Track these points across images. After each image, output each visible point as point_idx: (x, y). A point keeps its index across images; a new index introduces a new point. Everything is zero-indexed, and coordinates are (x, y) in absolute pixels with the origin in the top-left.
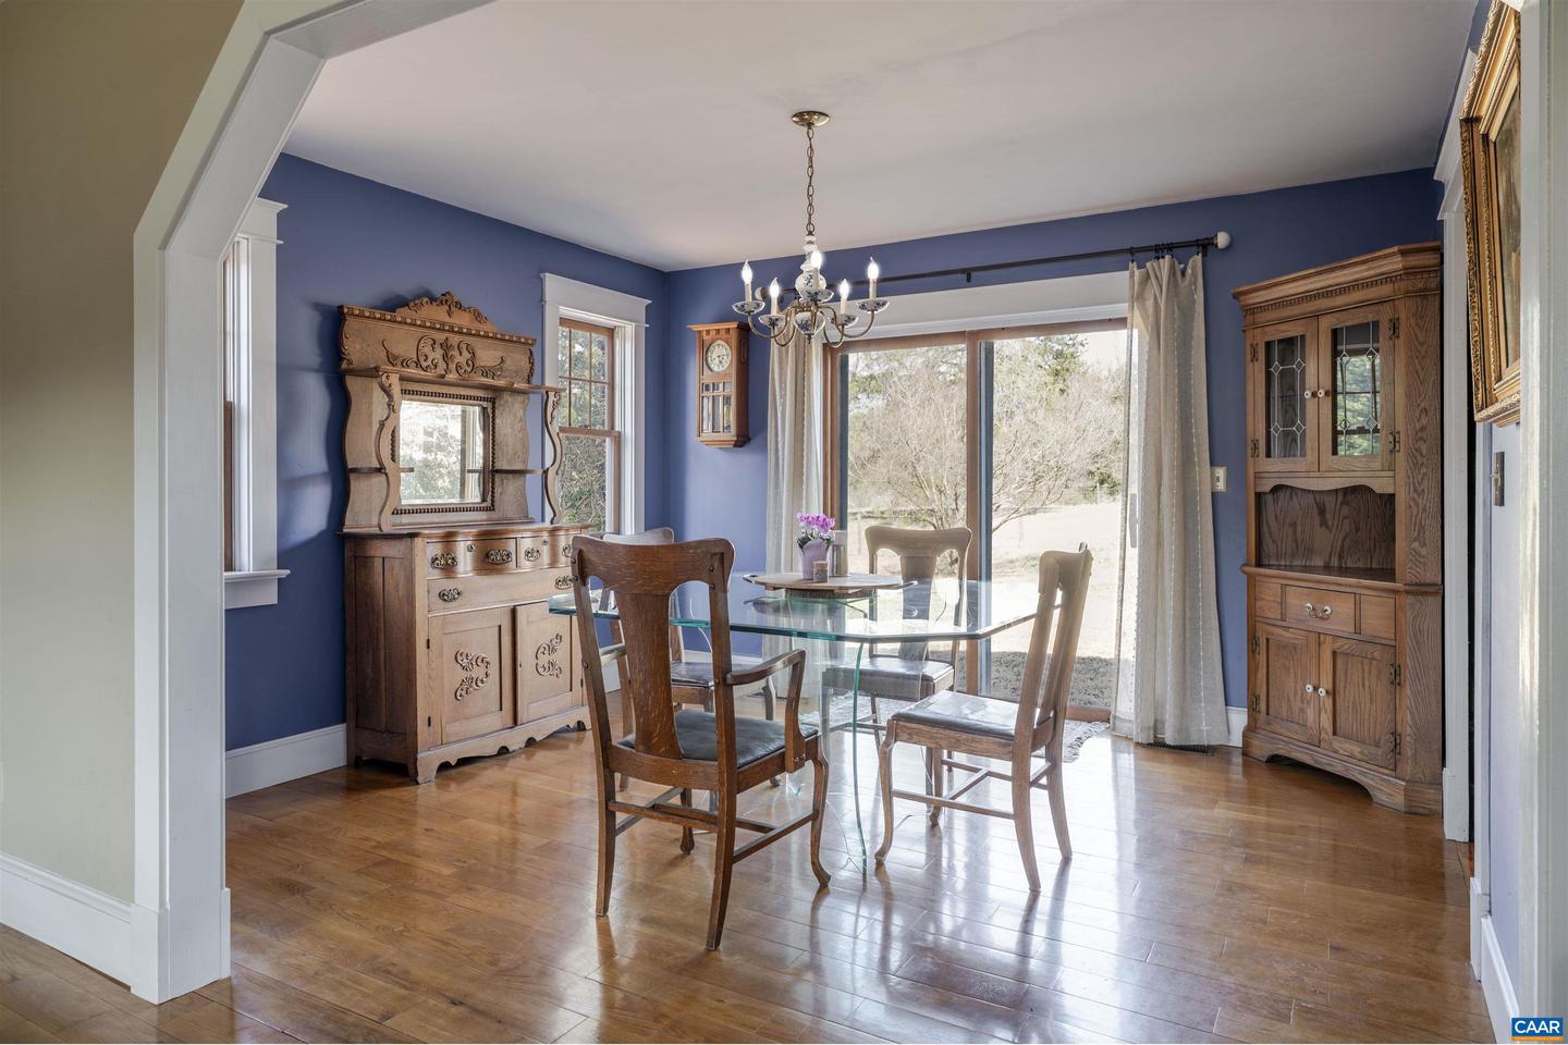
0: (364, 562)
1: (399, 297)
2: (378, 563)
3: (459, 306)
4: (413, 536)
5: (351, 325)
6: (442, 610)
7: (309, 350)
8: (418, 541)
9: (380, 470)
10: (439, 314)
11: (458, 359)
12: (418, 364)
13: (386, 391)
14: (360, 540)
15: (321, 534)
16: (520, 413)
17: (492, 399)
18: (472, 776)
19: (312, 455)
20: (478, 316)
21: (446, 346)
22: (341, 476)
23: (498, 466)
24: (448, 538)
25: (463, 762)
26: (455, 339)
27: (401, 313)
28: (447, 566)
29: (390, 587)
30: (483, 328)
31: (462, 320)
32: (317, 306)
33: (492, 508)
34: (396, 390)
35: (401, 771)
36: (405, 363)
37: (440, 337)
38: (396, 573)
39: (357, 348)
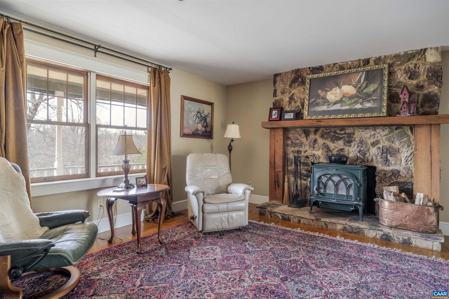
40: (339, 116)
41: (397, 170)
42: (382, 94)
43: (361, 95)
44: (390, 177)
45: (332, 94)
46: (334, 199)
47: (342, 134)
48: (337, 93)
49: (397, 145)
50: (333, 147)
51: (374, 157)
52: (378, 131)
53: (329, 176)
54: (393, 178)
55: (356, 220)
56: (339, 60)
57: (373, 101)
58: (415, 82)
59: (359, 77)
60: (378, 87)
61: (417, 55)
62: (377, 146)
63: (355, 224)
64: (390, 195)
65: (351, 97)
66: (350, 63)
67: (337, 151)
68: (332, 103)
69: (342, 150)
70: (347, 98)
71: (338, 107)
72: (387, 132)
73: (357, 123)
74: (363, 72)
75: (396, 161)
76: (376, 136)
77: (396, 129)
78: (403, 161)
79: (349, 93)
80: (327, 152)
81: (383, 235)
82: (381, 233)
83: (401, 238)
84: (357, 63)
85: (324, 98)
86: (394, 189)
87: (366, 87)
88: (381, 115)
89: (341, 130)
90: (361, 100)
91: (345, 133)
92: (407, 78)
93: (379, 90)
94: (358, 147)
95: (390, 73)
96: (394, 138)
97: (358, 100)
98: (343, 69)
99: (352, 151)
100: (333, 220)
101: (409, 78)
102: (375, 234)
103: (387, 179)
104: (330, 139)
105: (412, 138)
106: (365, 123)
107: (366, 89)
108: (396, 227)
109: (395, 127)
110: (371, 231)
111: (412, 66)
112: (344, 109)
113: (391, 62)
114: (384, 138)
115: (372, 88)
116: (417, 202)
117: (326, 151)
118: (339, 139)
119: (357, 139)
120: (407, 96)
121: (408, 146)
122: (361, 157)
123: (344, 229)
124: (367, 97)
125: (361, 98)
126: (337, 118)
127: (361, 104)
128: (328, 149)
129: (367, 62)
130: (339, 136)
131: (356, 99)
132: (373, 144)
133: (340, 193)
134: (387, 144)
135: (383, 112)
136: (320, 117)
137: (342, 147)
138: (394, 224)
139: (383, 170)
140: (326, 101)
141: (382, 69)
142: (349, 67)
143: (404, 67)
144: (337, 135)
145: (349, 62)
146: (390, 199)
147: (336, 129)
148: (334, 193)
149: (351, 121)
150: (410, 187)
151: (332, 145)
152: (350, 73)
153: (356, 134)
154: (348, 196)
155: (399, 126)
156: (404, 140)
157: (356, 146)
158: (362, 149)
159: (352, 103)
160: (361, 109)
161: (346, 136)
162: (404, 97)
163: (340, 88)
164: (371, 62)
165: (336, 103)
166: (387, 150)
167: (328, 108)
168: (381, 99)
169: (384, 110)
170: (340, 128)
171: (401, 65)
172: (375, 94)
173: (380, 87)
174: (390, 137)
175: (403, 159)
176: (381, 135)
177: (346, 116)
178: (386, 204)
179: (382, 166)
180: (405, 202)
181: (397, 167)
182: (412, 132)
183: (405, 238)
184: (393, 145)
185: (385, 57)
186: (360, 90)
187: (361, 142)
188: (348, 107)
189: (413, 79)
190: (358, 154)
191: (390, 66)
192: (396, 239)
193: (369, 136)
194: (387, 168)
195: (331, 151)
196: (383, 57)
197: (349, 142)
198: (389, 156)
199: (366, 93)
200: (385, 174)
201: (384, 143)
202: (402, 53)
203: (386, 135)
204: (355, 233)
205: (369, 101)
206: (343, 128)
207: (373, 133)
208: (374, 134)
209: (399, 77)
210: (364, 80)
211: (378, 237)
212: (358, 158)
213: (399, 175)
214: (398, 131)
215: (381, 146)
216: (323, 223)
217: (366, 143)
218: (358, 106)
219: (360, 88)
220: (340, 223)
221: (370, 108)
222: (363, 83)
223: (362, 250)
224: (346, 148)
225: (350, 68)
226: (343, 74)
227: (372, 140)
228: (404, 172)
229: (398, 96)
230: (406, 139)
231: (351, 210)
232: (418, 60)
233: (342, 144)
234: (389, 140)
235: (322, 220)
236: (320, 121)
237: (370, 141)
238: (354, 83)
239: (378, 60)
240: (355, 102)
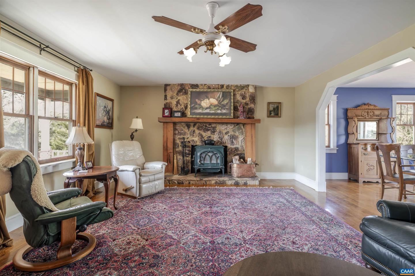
0: (351, 148)
1: (358, 105)
2: (353, 148)
3: (371, 105)
4: (358, 144)
5: (349, 111)
6: (364, 156)
7: (342, 115)
8: (360, 145)
9: (353, 133)
10: (367, 107)
11: (371, 114)
12: (362, 116)
13: (355, 121)
14: (350, 144)
15: (344, 143)
16: (386, 123)
17: (379, 121)
18: (370, 185)
19: (342, 131)
20: (375, 106)
21: (368, 112)
22: (347, 134)
23: (380, 132)
24: (366, 145)
25: (368, 182)
26: (369, 111)
27: (358, 108)
28: (366, 149)
29: (355, 152)
30: (376, 108)
31: (372, 107)
32: (343, 109)
33: (378, 140)
34: (356, 121)
35: (357, 181)
36: (359, 116)
37: (366, 111)
38: (356, 150)
39: (349, 114)
40: (209, 117)
41: (237, 147)
42: (231, 106)
43: (221, 106)
44: (234, 151)
45: (204, 102)
46: (209, 166)
47: (210, 127)
48: (207, 103)
49: (237, 134)
50: (205, 135)
51: (227, 141)
52: (228, 126)
53: (206, 153)
54: (235, 152)
55: (221, 177)
56: (208, 83)
57: (226, 109)
58: (244, 101)
59: (219, 94)
60: (229, 101)
61: (245, 87)
62: (228, 134)
63: (222, 179)
64: (237, 161)
65: (215, 106)
66: (214, 85)
67: (207, 138)
68: (204, 108)
69: (210, 137)
70: (213, 106)
71: (208, 111)
72: (233, 126)
73: (220, 121)
74: (221, 92)
75: (237, 143)
76: (227, 129)
77: (237, 125)
78: (240, 143)
79: (214, 103)
80: (202, 138)
81: (235, 182)
82: (234, 181)
83: (243, 182)
84: (217, 86)
85: (200, 105)
86: (237, 157)
87: (223, 101)
88: (231, 117)
89: (209, 125)
90: (220, 108)
91: (212, 127)
92: (241, 99)
93: (229, 103)
94: (218, 135)
95: (234, 95)
96: (236, 130)
97: (219, 108)
98: (210, 88)
99: (215, 138)
100: (210, 179)
101: (242, 99)
102: (231, 182)
103: (233, 152)
104: (203, 130)
105: (244, 130)
106: (223, 121)
107: (222, 102)
108: (240, 177)
109: (236, 124)
110: (230, 181)
111: (243, 93)
112: (211, 112)
113: (234, 89)
114: (231, 130)
115: (226, 102)
116: (248, 163)
117: (200, 138)
118: (208, 130)
119: (217, 131)
120: (242, 108)
121: (242, 135)
122: (220, 140)
123: (216, 183)
124: (223, 107)
125: (220, 107)
126: (208, 118)
127: (221, 110)
128: (202, 136)
129: (222, 86)
130: (208, 128)
131: (218, 107)
132: (226, 133)
133: (212, 162)
134: (233, 133)
135: (232, 116)
136: (198, 116)
137: (210, 135)
138: (239, 175)
139: (231, 148)
140: (201, 107)
141: (230, 92)
142: (213, 88)
143: (240, 93)
144: (207, 128)
145: (213, 84)
146: (237, 163)
147: (206, 124)
148: (209, 163)
149: (216, 120)
150: (243, 156)
151: (204, 134)
152: (214, 91)
153: (217, 127)
154: (217, 164)
155: (238, 124)
156: (240, 131)
157: (217, 134)
158: (221, 136)
159: (216, 110)
160: (220, 113)
161: (212, 128)
162: (241, 109)
163: (209, 100)
164: (225, 87)
165: (207, 109)
166: (233, 137)
167: (202, 111)
168: (230, 109)
169: (232, 115)
170: (208, 124)
171: (238, 91)
172: (227, 105)
173: (230, 102)
174: (234, 129)
175: (240, 141)
176: (230, 128)
177: (213, 117)
178: (235, 165)
179: (230, 146)
180: (243, 163)
181: (237, 146)
182: (243, 126)
183: (245, 181)
184: (235, 134)
185: (231, 85)
186: (219, 102)
187: (220, 132)
188: (213, 112)
189: (244, 100)
190: (219, 139)
191: (234, 91)
192: (241, 183)
193: (224, 129)
194: (232, 147)
195: (203, 138)
196: (230, 85)
197: (213, 132)
198: (233, 140)
199: (223, 104)
200: (232, 150)
201: (231, 133)
202: (239, 85)
203: (232, 129)
204: (222, 184)
205: (224, 109)
206: (210, 124)
207: (226, 127)
208: (227, 128)
209: (238, 97)
210: (222, 97)
211: (233, 183)
212: (218, 141)
213: (238, 150)
214: (238, 126)
215: (229, 134)
216: (204, 181)
217: (222, 133)
218: (219, 111)
219: (220, 101)
220: (214, 180)
221: (225, 113)
222: (221, 98)
223: (231, 190)
224: (212, 136)
225: (214, 89)
226: (210, 92)
227: (226, 131)
228: (240, 148)
229: (238, 107)
230: (241, 131)
231: (218, 172)
232: (246, 90)
233: (210, 133)
234: (233, 131)
235: (204, 179)
236: (199, 119)
237: (224, 132)
238: (216, 98)
239: (228, 87)
240: (217, 109)
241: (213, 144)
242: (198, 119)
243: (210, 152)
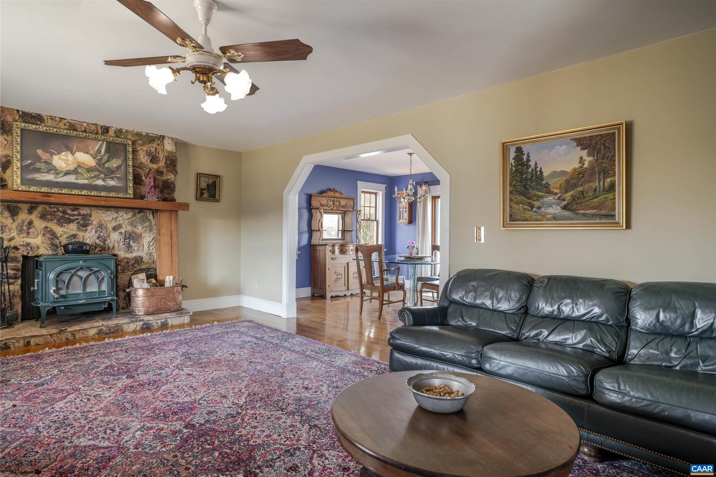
0: (315, 250)
1: (323, 190)
2: (318, 251)
3: (337, 191)
4: (326, 245)
5: (313, 198)
6: (332, 262)
7: (304, 204)
8: (327, 246)
9: (319, 230)
10: (331, 194)
11: (337, 204)
12: (327, 206)
13: (320, 213)
14: (315, 246)
15: (306, 244)
16: (351, 216)
17: (344, 214)
18: (338, 300)
19: (305, 227)
20: (341, 193)
21: (333, 201)
22: (311, 231)
23: (346, 229)
24: (333, 246)
25: (336, 296)
26: (335, 199)
27: (324, 194)
28: (333, 252)
29: (321, 255)
30: (342, 196)
31: (337, 195)
32: (306, 194)
33: (344, 239)
34: (322, 212)
35: (323, 297)
36: (324, 206)
37: (332, 199)
38: (322, 253)
39: (315, 203)
40: (75, 192)
41: (140, 256)
42: (126, 173)
43: (101, 169)
44: (133, 265)
45: (60, 159)
46: (81, 300)
47: (75, 215)
48: (69, 160)
49: (139, 229)
50: (61, 233)
51: (116, 245)
52: (121, 213)
53: (73, 271)
54: (136, 265)
55: (110, 319)
56: (70, 116)
57: (117, 179)
58: (155, 166)
59: (98, 146)
60: (122, 164)
61: (157, 140)
62: (119, 231)
63: (113, 322)
64: (143, 282)
65: (89, 170)
66: (85, 124)
67: (68, 238)
68: (62, 172)
69: (74, 236)
70: (84, 170)
71: (71, 179)
72: (130, 215)
73: (103, 203)
74: (103, 141)
75: (139, 247)
76: (118, 219)
77: (139, 213)
78: (146, 247)
79: (87, 163)
80: (52, 239)
81: (143, 325)
82: (141, 323)
83: (159, 322)
84: (93, 127)
85: (48, 163)
86: (142, 276)
87: (108, 161)
88: (128, 196)
89: (73, 210)
90: (102, 176)
91: (79, 214)
92: (149, 161)
93: (123, 168)
94: (96, 232)
95: (134, 151)
96: (137, 222)
97: (99, 175)
98: (76, 130)
99: (89, 237)
100: (85, 325)
101: (151, 161)
102: (135, 326)
103: (130, 267)
104: (55, 221)
105: (153, 222)
106: (112, 204)
107: (108, 163)
108: (152, 314)
109: (137, 211)
110: (131, 325)
111: (153, 150)
112: (80, 183)
113: (133, 139)
114: (126, 222)
115: (115, 163)
116: (167, 285)
117: (49, 238)
118: (70, 221)
119: (94, 223)
120: (152, 180)
121: (150, 231)
122: (101, 244)
123: (100, 332)
124: (110, 173)
125: (102, 173)
126: (73, 195)
127: (104, 180)
128: (54, 235)
129: (106, 130)
130: (71, 218)
131: (96, 173)
132: (115, 229)
133: (88, 290)
134: (129, 228)
135: (130, 194)
136: (44, 189)
137: (74, 233)
138: (151, 310)
139: (125, 258)
140: (51, 169)
141: (126, 145)
142: (83, 129)
143: (145, 148)
144: (67, 216)
145: (83, 122)
146: (144, 287)
147: (65, 208)
148: (82, 292)
149: (95, 200)
150: (153, 273)
151: (58, 230)
152: (86, 138)
153: (93, 215)
154: (101, 292)
155: (141, 210)
156: (146, 224)
157: (94, 231)
158: (102, 234)
159: (91, 178)
160: (103, 186)
161: (79, 217)
162: (148, 181)
163: (73, 154)
164: (111, 133)
165: (67, 173)
166: (130, 235)
167: (55, 177)
168: (126, 180)
169: (131, 191)
170: (71, 207)
171: (142, 145)
172: (119, 171)
173: (124, 164)
174: (133, 221)
175: (145, 244)
176: (124, 218)
177: (85, 192)
178: (140, 292)
179: (125, 254)
180: (157, 286)
181: (139, 254)
182: (153, 216)
183: (163, 320)
184: (135, 230)
185: (127, 131)
186: (100, 163)
187: (101, 226)
188: (86, 182)
189: (153, 163)
190: (97, 241)
191: (134, 143)
192: (155, 324)
193: (110, 218)
194: (130, 256)
195: (57, 238)
196: (124, 130)
197: (84, 226)
198: (131, 242)
199: (109, 168)
200: (127, 262)
201: (126, 228)
202: (144, 134)
203: (128, 219)
204: (113, 333)
205: (112, 178)
206: (75, 207)
207: (115, 215)
208: (117, 217)
209: (141, 157)
210: (106, 152)
211: (138, 328)
212: (96, 246)
213: (143, 262)
214: (141, 214)
215: (123, 231)
216: (68, 334)
217: (106, 228)
218: (100, 182)
219: (100, 160)
220: (92, 327)
221: (114, 186)
222: (104, 155)
224: (80, 234)
225: (85, 131)
226: (76, 137)
227: (114, 224)
228: (147, 257)
229: (141, 177)
230: (147, 224)
231: (103, 309)
232: (158, 145)
233: (74, 228)
234: (131, 224)
235: (69, 330)
237: (110, 226)
238: (92, 152)
239: (119, 132)
240: (95, 177)
241: (87, 252)
242: (47, 194)
243: (82, 269)
